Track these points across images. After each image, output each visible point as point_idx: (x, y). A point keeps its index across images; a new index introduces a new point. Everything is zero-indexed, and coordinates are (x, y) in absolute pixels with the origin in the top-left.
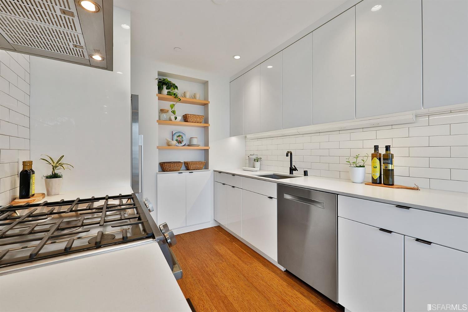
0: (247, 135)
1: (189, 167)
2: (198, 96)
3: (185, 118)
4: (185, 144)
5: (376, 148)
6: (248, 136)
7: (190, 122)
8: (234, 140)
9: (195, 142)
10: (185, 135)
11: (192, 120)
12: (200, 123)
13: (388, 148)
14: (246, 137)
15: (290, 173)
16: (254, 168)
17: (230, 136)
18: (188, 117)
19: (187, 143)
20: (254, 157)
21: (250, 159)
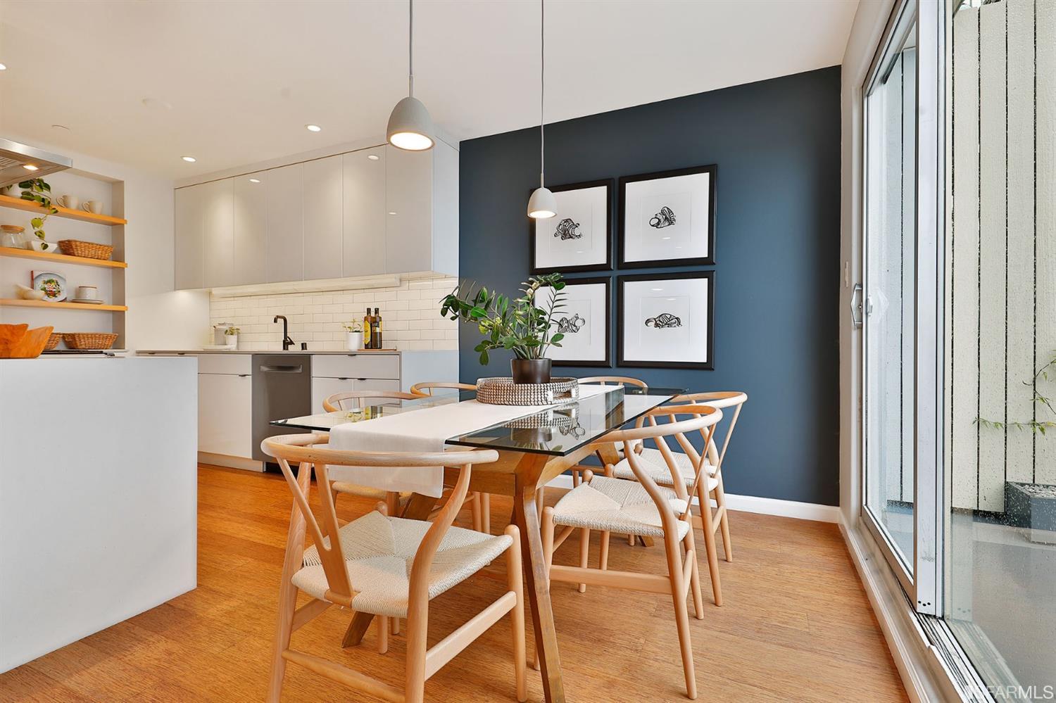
0: (213, 289)
1: (76, 344)
2: (98, 207)
3: (67, 248)
4: (66, 298)
5: (369, 310)
6: (215, 291)
7: (78, 256)
8: (184, 299)
9: (90, 294)
10: (65, 280)
11: (83, 253)
12: (104, 259)
13: (377, 311)
14: (210, 293)
15: (284, 349)
16: (226, 345)
17: (176, 289)
18: (74, 247)
19: (71, 296)
20: (225, 328)
21: (216, 330)
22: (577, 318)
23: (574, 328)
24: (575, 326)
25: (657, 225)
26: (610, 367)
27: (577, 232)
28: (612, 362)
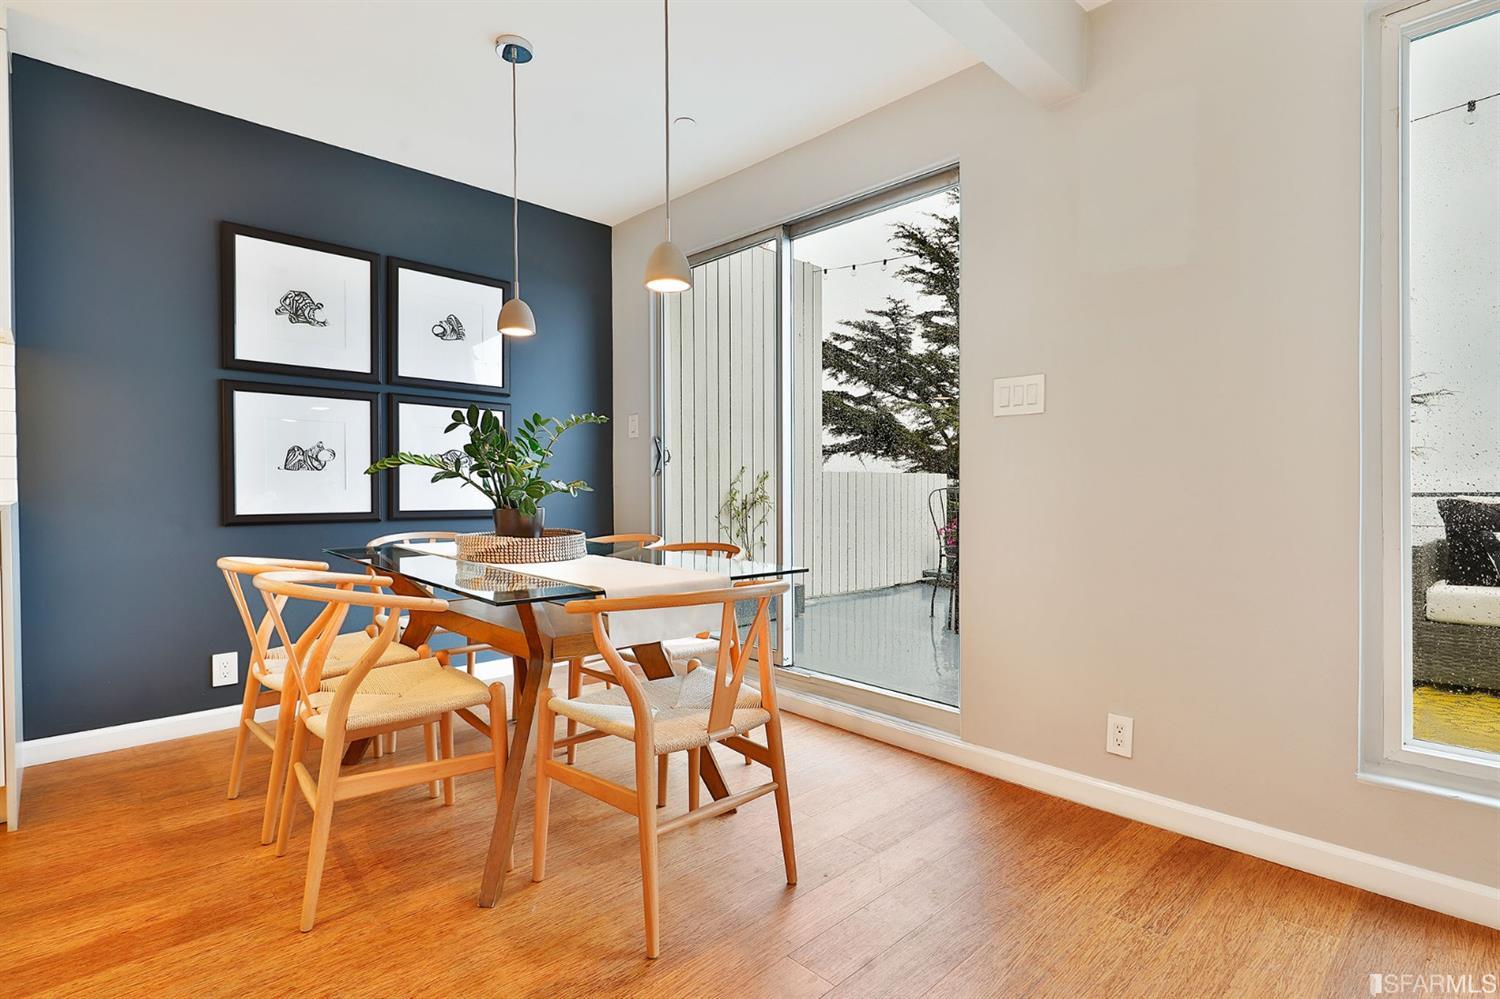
22: (321, 448)
23: (316, 464)
24: (317, 460)
25: (442, 335)
26: (380, 520)
27: (319, 315)
28: (382, 514)
